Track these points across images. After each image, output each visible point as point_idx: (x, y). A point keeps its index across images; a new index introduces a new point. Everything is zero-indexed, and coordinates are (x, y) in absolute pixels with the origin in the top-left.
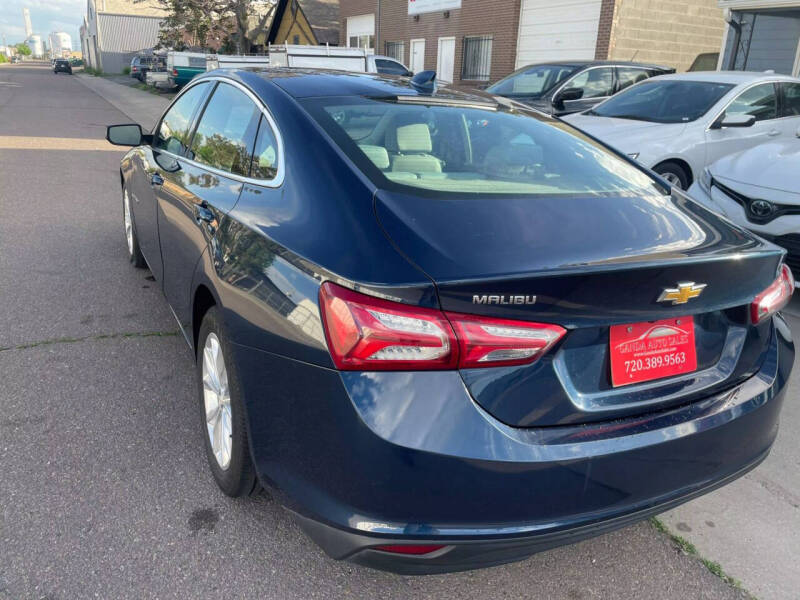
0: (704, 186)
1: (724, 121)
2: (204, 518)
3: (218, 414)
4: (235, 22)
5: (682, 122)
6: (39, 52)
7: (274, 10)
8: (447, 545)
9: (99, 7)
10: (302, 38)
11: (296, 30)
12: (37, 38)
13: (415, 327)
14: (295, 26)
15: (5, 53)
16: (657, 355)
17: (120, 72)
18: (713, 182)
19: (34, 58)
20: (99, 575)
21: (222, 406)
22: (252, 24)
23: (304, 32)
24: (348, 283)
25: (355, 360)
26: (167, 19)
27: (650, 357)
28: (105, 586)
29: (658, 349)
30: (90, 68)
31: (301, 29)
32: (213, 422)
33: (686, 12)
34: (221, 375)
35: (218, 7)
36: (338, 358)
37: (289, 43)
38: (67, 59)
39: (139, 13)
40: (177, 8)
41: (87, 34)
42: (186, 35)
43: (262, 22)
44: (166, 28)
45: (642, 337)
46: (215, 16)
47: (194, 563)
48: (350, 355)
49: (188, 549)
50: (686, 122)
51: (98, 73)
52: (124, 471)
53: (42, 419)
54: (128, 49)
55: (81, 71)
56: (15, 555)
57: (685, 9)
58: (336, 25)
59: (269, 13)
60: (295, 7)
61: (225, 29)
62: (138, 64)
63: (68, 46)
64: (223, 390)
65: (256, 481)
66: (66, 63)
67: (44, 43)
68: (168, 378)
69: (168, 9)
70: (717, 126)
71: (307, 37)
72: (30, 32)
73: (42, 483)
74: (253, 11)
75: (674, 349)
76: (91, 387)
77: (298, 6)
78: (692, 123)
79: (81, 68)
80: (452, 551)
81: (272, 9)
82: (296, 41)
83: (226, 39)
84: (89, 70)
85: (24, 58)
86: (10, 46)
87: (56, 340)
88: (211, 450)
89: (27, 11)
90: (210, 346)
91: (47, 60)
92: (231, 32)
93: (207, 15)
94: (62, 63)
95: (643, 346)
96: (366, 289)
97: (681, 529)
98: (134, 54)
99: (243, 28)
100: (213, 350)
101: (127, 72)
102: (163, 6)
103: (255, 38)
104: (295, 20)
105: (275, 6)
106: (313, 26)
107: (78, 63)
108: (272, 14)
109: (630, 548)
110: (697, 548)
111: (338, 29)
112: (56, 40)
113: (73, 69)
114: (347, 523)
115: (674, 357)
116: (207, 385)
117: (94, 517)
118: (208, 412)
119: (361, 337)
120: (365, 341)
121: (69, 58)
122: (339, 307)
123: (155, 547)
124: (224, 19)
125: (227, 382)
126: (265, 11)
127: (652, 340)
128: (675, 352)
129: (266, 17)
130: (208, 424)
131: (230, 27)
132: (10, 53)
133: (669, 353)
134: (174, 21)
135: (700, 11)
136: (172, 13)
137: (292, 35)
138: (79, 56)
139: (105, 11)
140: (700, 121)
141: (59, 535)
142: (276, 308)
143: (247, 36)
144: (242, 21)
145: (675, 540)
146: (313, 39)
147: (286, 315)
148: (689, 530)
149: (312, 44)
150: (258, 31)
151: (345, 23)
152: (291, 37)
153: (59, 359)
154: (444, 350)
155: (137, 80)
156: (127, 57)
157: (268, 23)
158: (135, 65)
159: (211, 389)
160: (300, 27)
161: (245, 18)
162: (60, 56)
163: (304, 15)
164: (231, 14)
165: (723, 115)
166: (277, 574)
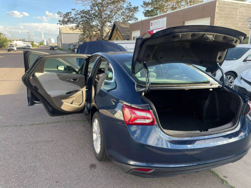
0: (239, 79)
1: (247, 59)
2: (93, 166)
3: (97, 140)
4: (100, 34)
5: (233, 60)
6: (45, 44)
7: (111, 30)
8: (153, 169)
9: (63, 31)
10: (119, 38)
11: (117, 36)
12: (45, 40)
13: (144, 115)
14: (117, 34)
15: (36, 45)
17: (68, 49)
18: (241, 78)
19: (44, 46)
20: (68, 177)
21: (98, 137)
22: (105, 34)
23: (119, 36)
24: (129, 105)
25: (130, 122)
26: (82, 34)
28: (70, 180)
30: (59, 48)
31: (119, 35)
32: (95, 142)
33: (238, 25)
34: (98, 129)
35: (95, 30)
36: (126, 122)
37: (115, 40)
38: (53, 46)
39: (73, 33)
40: (84, 31)
41: (59, 39)
42: (86, 38)
43: (107, 34)
44: (81, 37)
46: (94, 33)
47: (91, 176)
48: (129, 121)
49: (89, 173)
50: (234, 60)
51: (62, 50)
52: (73, 154)
53: (53, 141)
54: (70, 42)
55: (57, 49)
56: (48, 172)
57: (238, 24)
58: (129, 33)
59: (110, 31)
60: (117, 29)
61: (97, 36)
62: (73, 47)
63: (53, 42)
64: (98, 133)
65: (106, 155)
66: (53, 47)
67: (47, 42)
68: (83, 132)
69: (81, 32)
70: (245, 61)
71: (120, 38)
72: (43, 38)
73: (54, 156)
74: (105, 31)
76: (64, 133)
77: (118, 29)
78: (237, 60)
79: (57, 48)
80: (154, 171)
81: (110, 30)
82: (117, 39)
83: (97, 39)
84: (59, 49)
85: (41, 46)
86: (38, 43)
87: (55, 122)
88: (95, 149)
89: (43, 33)
90: (95, 122)
91: (47, 46)
92: (99, 37)
93: (92, 33)
94: (52, 47)
96: (133, 106)
97: (225, 177)
98: (72, 44)
99: (102, 36)
100: (96, 123)
101: (70, 49)
102: (80, 31)
103: (105, 38)
104: (117, 33)
105: (111, 29)
106: (122, 34)
107: (56, 47)
108: (111, 31)
109: (208, 181)
110: (229, 182)
111: (129, 34)
112: (50, 40)
113: (55, 48)
114: (128, 162)
116: (94, 132)
117: (66, 164)
118: (94, 139)
119: (132, 117)
120: (132, 118)
121: (54, 45)
122: (127, 111)
123: (81, 172)
124: (97, 33)
125: (99, 131)
126: (108, 31)
129: (109, 32)
130: (94, 143)
131: (98, 36)
132: (38, 45)
134: (83, 34)
135: (243, 24)
136: (83, 33)
137: (116, 37)
138: (56, 45)
139: (64, 32)
140: (239, 59)
141: (58, 168)
142: (112, 113)
143: (103, 38)
144: (102, 34)
145: (222, 180)
146: (122, 38)
147: (114, 115)
148: (227, 178)
149: (122, 40)
150: (106, 36)
151: (131, 33)
152: (116, 38)
153: (56, 126)
154: (151, 120)
155: (72, 51)
156: (70, 45)
157: (109, 34)
158: (72, 47)
159: (95, 133)
160: (118, 34)
161: (103, 33)
162: (51, 45)
163: (120, 31)
164: (99, 32)
165: (247, 57)
166: (111, 180)
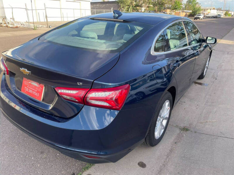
16: (32, 90)
27: (30, 89)
29: (32, 88)
45: (30, 83)
75: (36, 91)
95: (29, 85)
115: (36, 93)
127: (31, 85)
128: (37, 92)
133: (35, 91)
